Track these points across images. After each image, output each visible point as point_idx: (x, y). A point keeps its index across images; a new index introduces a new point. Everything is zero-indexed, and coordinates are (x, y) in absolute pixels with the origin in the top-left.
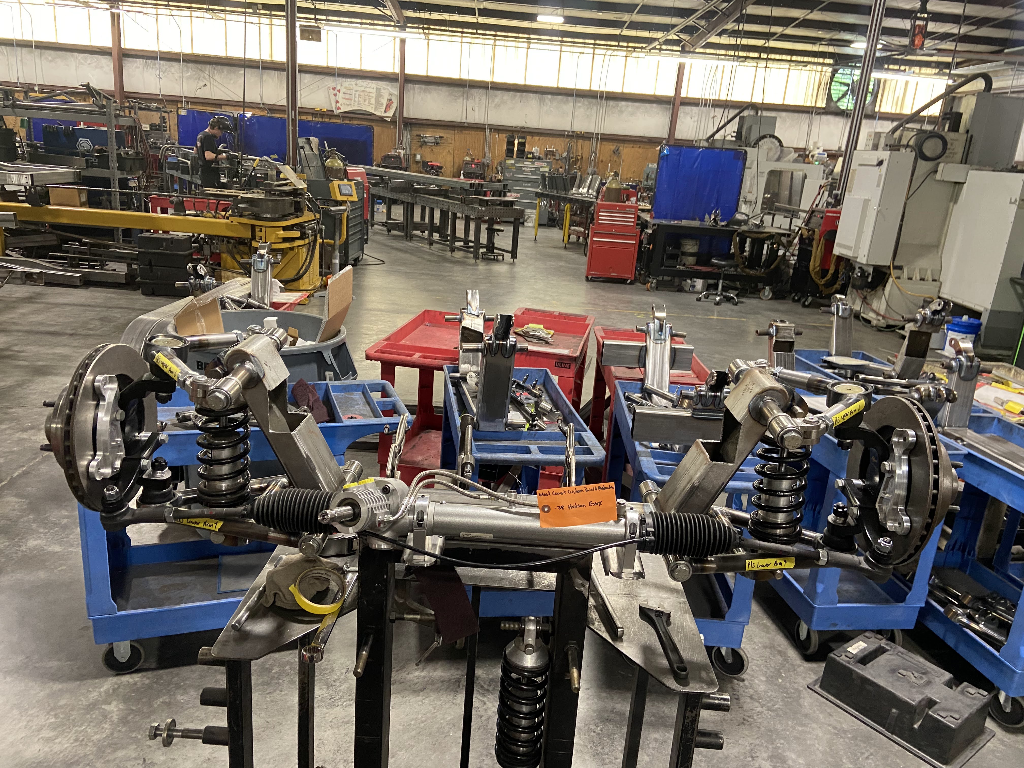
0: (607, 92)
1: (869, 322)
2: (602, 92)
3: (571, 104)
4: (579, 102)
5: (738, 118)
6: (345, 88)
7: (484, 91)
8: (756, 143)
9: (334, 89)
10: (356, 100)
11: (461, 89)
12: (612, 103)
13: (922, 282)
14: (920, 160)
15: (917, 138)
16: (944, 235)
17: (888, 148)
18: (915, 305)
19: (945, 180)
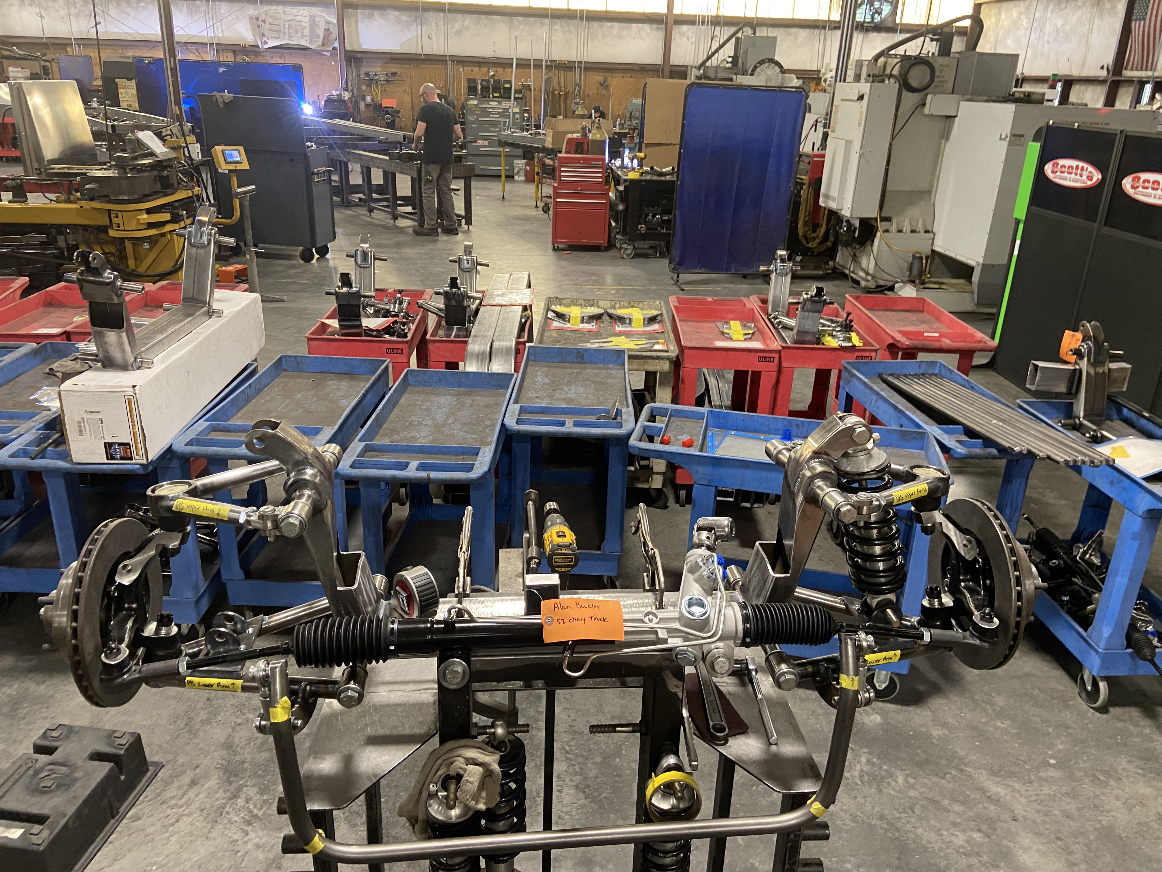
0: (587, 11)
1: (858, 283)
2: (582, 11)
3: (547, 27)
4: (556, 24)
5: (734, 39)
6: (271, 17)
7: (442, 15)
8: (753, 71)
9: (257, 19)
10: (286, 31)
11: (413, 13)
12: (595, 24)
13: (913, 234)
14: (905, 92)
15: (901, 66)
16: (936, 179)
17: (871, 79)
18: (905, 261)
19: (934, 114)
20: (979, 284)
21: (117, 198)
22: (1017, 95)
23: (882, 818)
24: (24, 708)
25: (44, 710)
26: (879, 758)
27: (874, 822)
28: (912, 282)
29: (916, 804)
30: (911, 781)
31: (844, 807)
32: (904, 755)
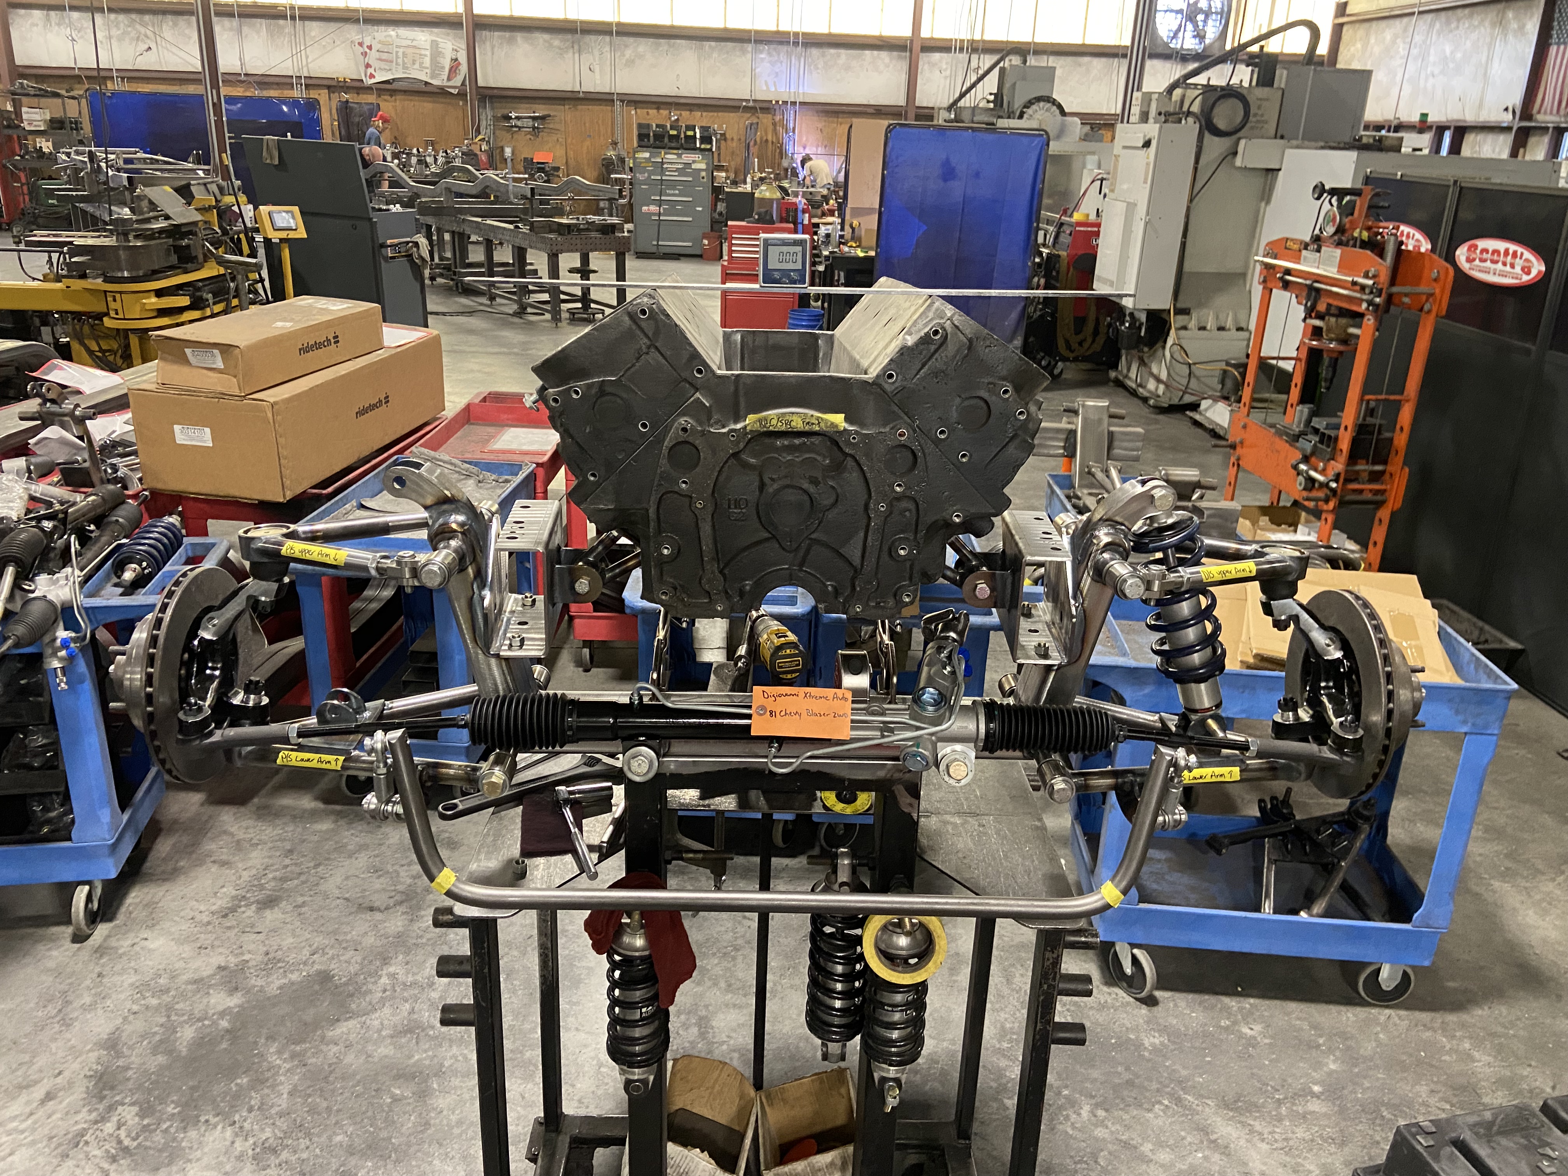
0: (804, 34)
1: (1145, 400)
2: (796, 34)
3: (749, 56)
4: (761, 52)
6: (380, 42)
7: (607, 38)
8: (1023, 111)
9: (361, 44)
10: (400, 61)
11: (569, 36)
12: (815, 52)
13: (1221, 333)
14: (1208, 137)
15: (1203, 100)
17: (1163, 118)
18: (1216, 369)
19: (1248, 166)
21: (115, 274)
22: (1362, 141)
28: (1225, 398)
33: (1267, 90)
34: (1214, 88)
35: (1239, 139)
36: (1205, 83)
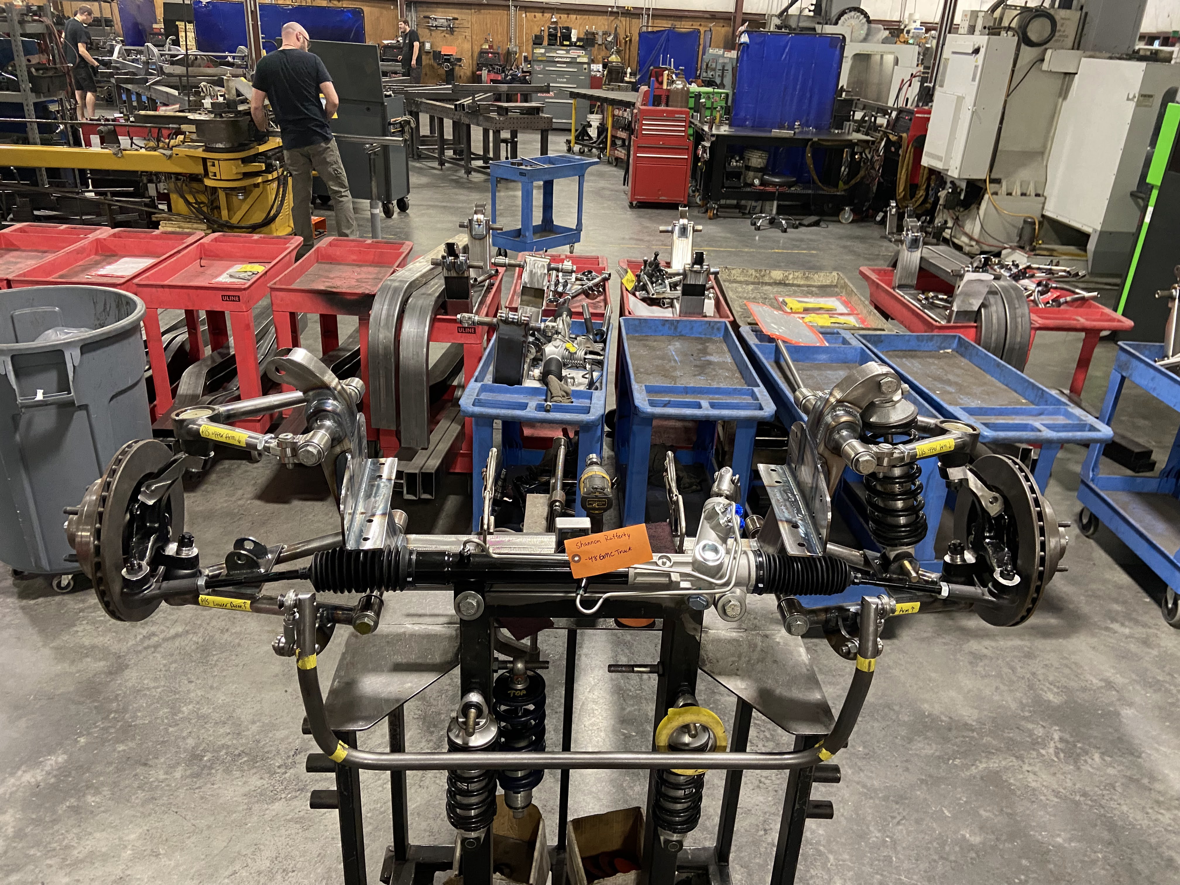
8: (838, 19)
13: (1023, 198)
14: (1023, 46)
15: (1020, 18)
16: (1050, 139)
17: (987, 31)
18: (1014, 226)
19: (1053, 70)
20: (1095, 253)
21: (214, 146)
22: (1142, 53)
23: (1085, 794)
24: (214, 655)
25: (234, 657)
26: (1072, 736)
27: (1077, 798)
28: (1022, 248)
29: (1116, 782)
30: (1108, 759)
31: (1045, 783)
32: (1095, 734)
33: (1068, 11)
34: (1030, 9)
35: (1046, 49)
36: (1023, 5)
